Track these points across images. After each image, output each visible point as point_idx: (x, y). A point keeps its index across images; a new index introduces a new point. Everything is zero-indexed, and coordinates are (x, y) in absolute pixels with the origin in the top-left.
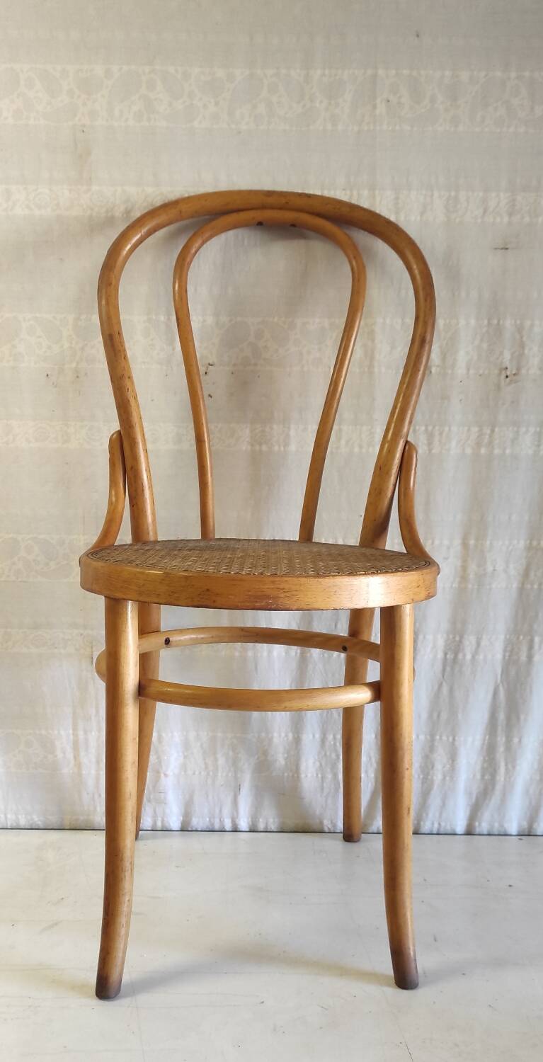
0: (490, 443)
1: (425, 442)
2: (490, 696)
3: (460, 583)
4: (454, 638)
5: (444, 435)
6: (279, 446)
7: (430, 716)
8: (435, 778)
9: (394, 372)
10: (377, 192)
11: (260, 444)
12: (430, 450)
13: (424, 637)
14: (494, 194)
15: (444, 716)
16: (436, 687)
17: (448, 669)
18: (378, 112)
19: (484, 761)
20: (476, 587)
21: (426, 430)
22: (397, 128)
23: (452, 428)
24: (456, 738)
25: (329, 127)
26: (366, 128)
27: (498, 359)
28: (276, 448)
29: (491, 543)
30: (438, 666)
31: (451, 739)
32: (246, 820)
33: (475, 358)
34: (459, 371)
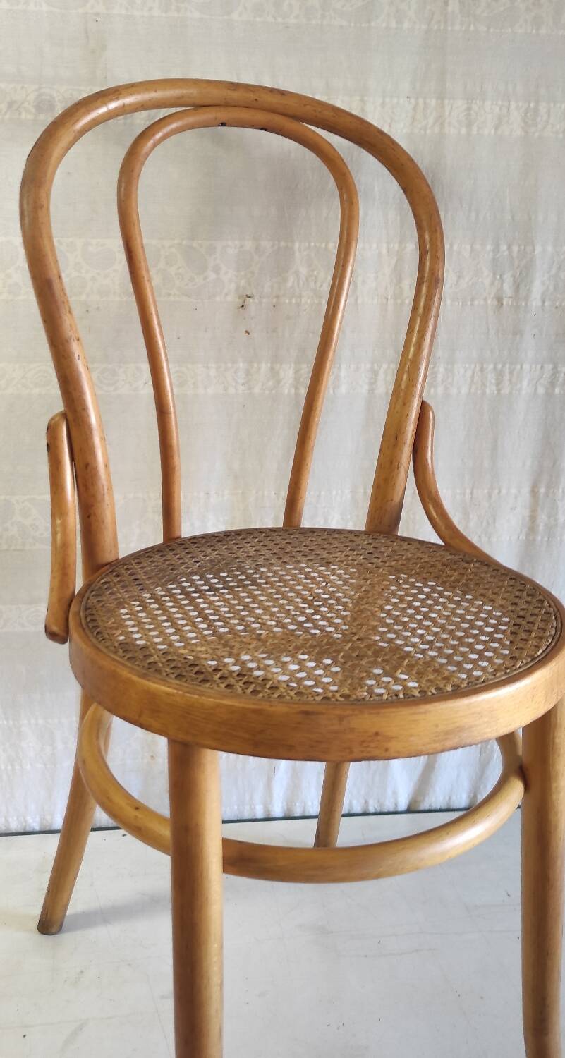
1: (494, 381)
3: (527, 535)
5: (515, 373)
9: (461, 303)
10: (446, 102)
12: (499, 391)
18: (450, 9)
20: (546, 539)
21: (495, 368)
22: (472, 28)
23: (524, 367)
25: (393, 24)
32: (280, 805)
33: (551, 288)
34: (534, 304)
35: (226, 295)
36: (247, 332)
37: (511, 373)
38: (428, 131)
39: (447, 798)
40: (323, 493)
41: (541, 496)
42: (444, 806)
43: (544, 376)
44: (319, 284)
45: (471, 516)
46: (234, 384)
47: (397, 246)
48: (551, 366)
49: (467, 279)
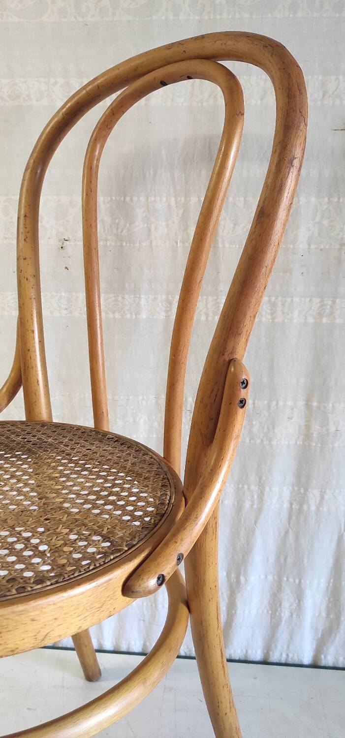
0: (332, 313)
1: (269, 312)
2: (334, 544)
3: (303, 441)
4: (299, 490)
5: (287, 305)
6: (131, 314)
7: (278, 559)
8: (282, 615)
9: (237, 246)
11: (114, 313)
12: (273, 319)
13: (270, 489)
14: (333, 78)
15: (290, 560)
16: (283, 534)
17: (294, 518)
19: (329, 601)
20: (320, 445)
22: (237, 16)
23: (294, 299)
24: (302, 581)
25: (171, 17)
26: (206, 17)
27: (338, 234)
28: (128, 316)
29: (333, 406)
30: (285, 515)
31: (297, 581)
32: (110, 640)
33: (316, 233)
34: (301, 246)
35: (49, 238)
36: (66, 268)
37: (283, 304)
38: (204, 104)
39: (244, 651)
40: (131, 397)
41: (314, 409)
42: (242, 658)
43: (313, 308)
44: (120, 230)
45: (254, 423)
46: (58, 309)
47: (183, 199)
48: (318, 300)
49: (242, 226)
